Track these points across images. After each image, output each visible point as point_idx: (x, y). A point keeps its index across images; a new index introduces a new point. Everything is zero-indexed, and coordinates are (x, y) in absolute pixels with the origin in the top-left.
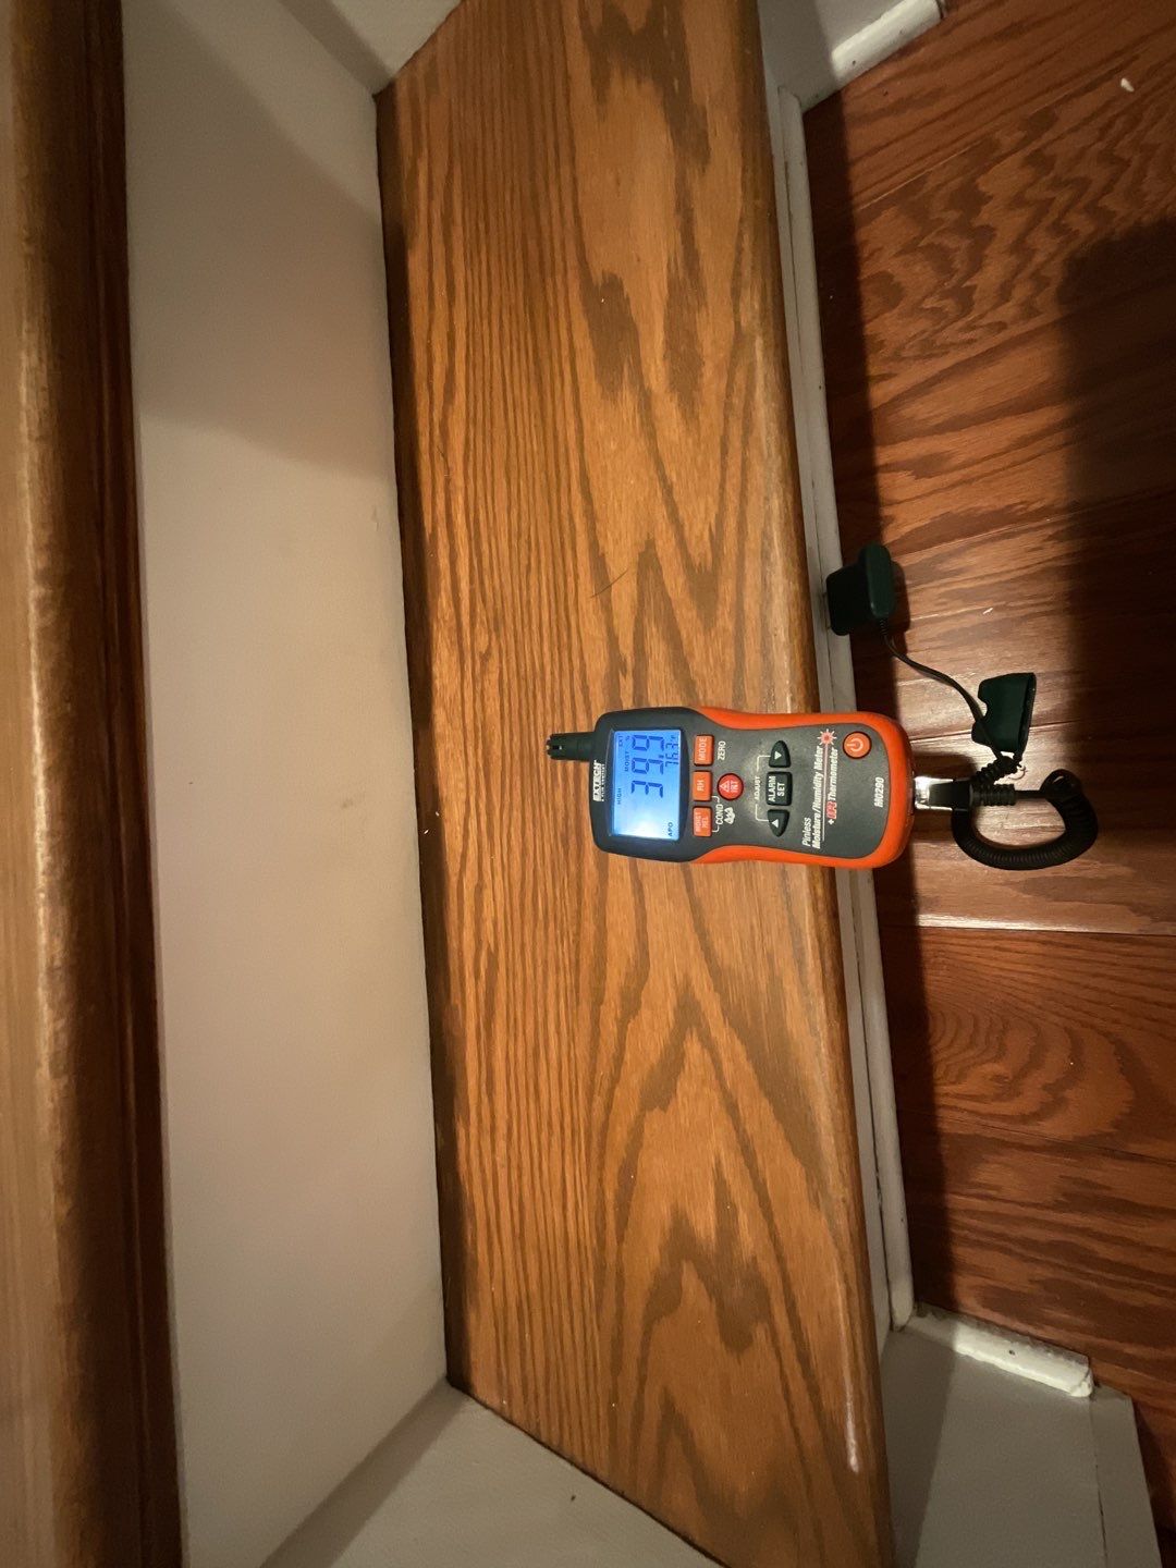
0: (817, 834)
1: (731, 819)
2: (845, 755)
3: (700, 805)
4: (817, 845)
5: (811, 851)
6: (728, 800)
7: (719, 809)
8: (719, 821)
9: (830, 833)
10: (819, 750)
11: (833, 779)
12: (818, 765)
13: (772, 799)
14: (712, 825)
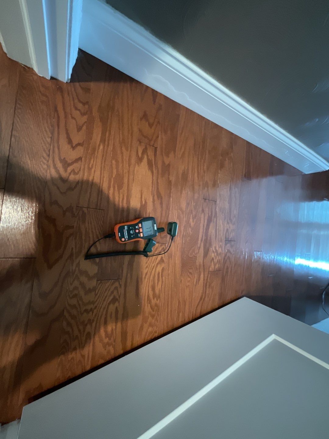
0: (126, 228)
1: (136, 227)
2: (124, 238)
3: (141, 228)
4: (125, 226)
5: (126, 225)
6: (137, 229)
7: (138, 228)
8: (138, 226)
9: (124, 228)
10: (127, 238)
11: (125, 235)
12: (127, 236)
13: (132, 231)
14: (138, 225)
